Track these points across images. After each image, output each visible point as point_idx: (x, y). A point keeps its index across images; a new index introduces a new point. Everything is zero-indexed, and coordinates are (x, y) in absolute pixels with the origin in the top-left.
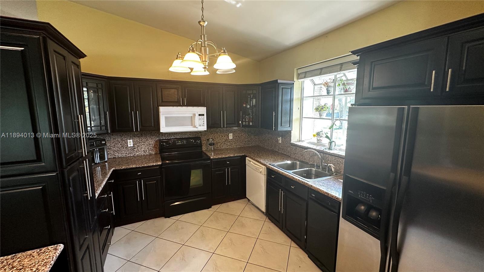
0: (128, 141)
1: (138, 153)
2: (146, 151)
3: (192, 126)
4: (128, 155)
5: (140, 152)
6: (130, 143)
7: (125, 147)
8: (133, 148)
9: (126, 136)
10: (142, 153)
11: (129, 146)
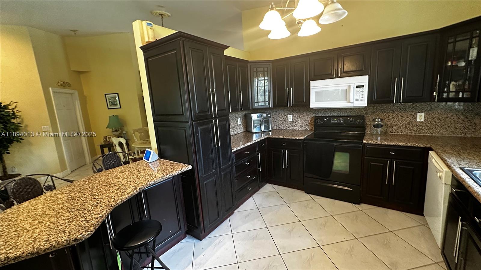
0: (289, 116)
1: (295, 128)
2: (303, 127)
3: (346, 100)
4: (289, 128)
5: (297, 127)
6: (290, 118)
7: (286, 121)
8: (292, 123)
9: (287, 111)
10: (299, 128)
11: (289, 120)
